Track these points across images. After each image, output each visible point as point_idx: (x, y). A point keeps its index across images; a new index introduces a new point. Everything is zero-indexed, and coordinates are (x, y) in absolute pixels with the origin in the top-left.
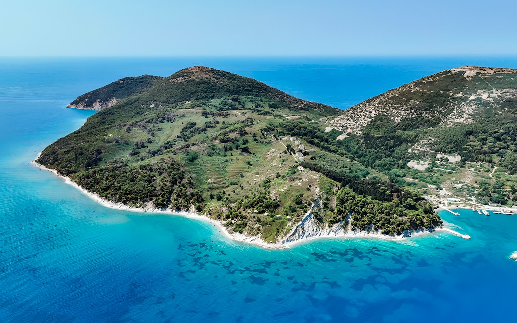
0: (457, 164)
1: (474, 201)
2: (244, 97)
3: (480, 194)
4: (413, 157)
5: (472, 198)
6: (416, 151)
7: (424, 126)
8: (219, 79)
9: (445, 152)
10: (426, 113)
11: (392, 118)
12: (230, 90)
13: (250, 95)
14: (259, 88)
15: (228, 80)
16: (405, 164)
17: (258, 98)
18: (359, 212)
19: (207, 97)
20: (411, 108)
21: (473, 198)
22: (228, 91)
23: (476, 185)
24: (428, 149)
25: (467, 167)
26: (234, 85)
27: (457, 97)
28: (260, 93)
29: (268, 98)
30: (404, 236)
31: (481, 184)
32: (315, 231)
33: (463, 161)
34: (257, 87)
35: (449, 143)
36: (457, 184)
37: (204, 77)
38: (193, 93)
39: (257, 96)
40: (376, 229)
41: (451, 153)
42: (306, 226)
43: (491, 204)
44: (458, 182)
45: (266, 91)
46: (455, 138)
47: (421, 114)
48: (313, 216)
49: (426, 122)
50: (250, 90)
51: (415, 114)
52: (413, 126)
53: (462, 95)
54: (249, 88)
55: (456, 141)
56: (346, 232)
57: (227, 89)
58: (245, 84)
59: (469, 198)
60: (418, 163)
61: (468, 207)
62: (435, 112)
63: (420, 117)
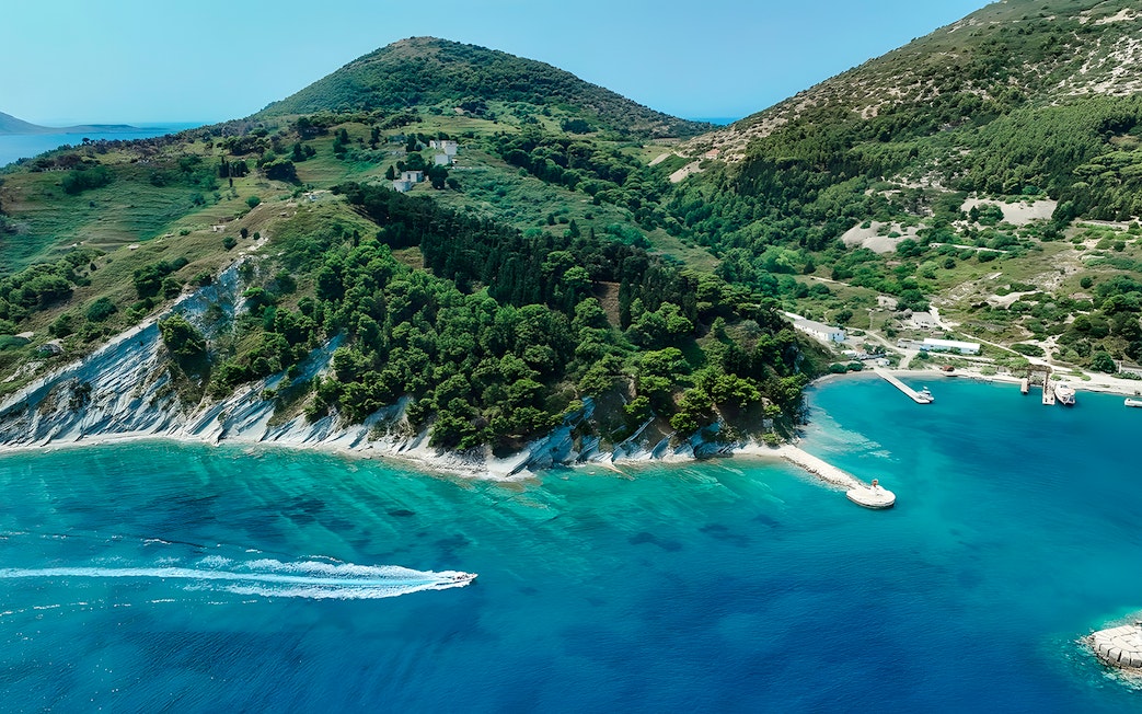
0: (1031, 229)
1: (1048, 355)
2: (501, 104)
3: (1083, 328)
4: (870, 213)
5: (1041, 345)
6: (888, 194)
7: (957, 123)
8: (450, 60)
9: (996, 190)
10: (975, 85)
11: (855, 110)
12: (465, 86)
13: (521, 100)
14: (550, 82)
15: (474, 63)
16: (831, 235)
17: (539, 107)
18: (371, 340)
19: (399, 101)
20: (928, 75)
21: (1050, 344)
22: (461, 88)
23: (1082, 296)
24: (935, 185)
25: (1068, 237)
26: (482, 73)
27: (1105, 26)
28: (550, 95)
29: (569, 108)
30: (530, 465)
31: (1105, 292)
32: (145, 405)
33: (1063, 218)
34: (545, 81)
35: (1021, 159)
36: (1003, 293)
37: (412, 57)
38: (368, 91)
39: (539, 102)
40: (419, 422)
41: (1020, 193)
42: (104, 383)
43: (1128, 370)
44: (1008, 287)
45: (570, 91)
46: (1050, 142)
47: (956, 88)
48: (158, 343)
49: (967, 111)
50: (523, 89)
51: (936, 89)
52: (916, 125)
53: (1127, 18)
54: (522, 82)
55: (1051, 151)
56: (279, 424)
57: (460, 83)
58: (515, 74)
59: (1032, 342)
60: (881, 232)
61: (1004, 377)
62: (1011, 79)
63: (948, 99)
